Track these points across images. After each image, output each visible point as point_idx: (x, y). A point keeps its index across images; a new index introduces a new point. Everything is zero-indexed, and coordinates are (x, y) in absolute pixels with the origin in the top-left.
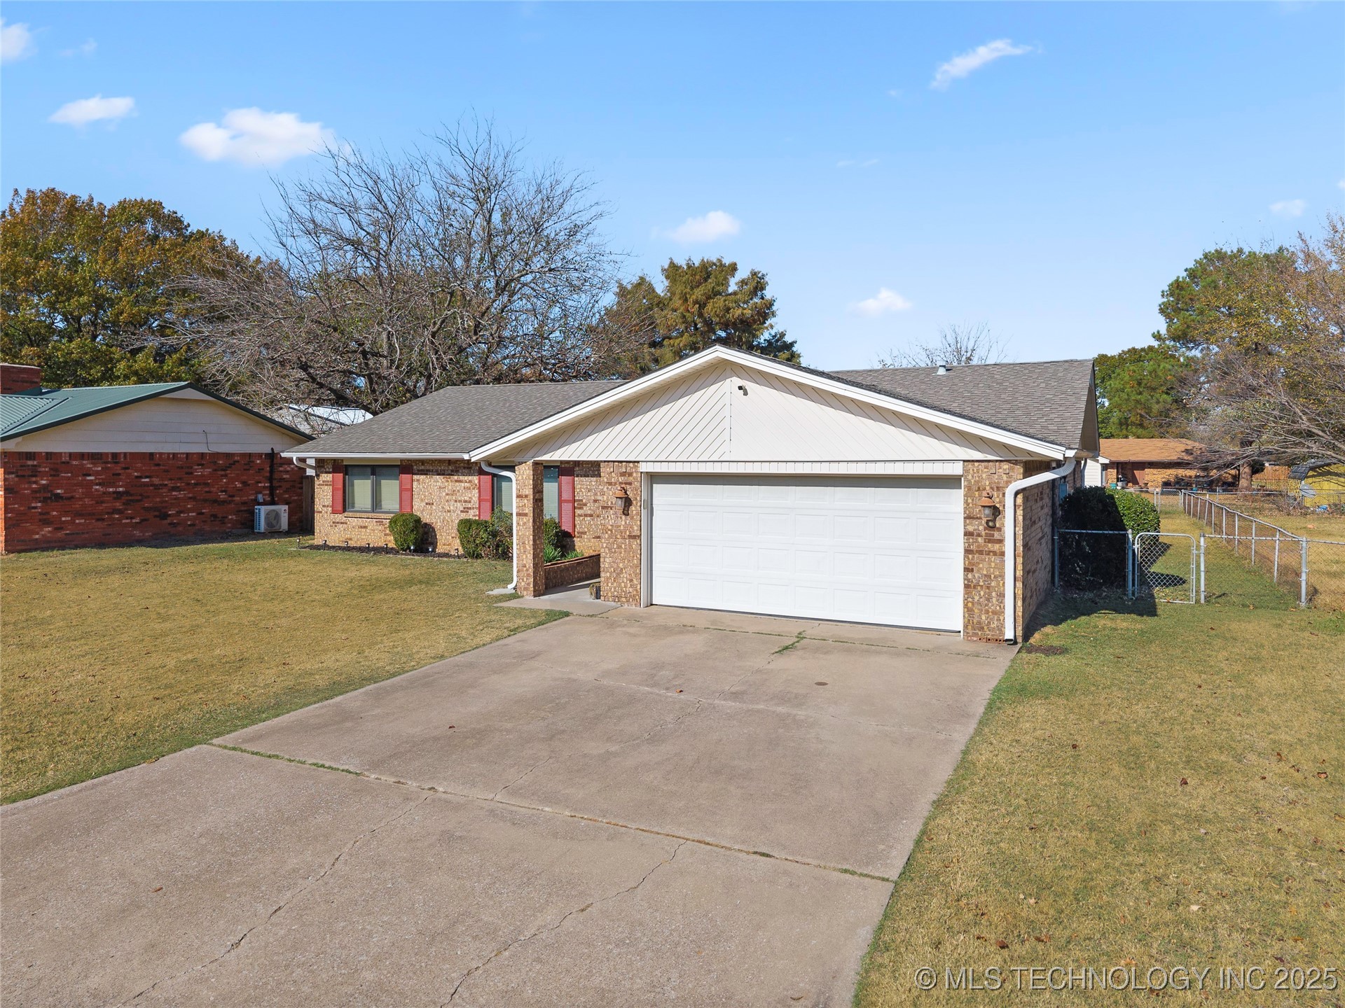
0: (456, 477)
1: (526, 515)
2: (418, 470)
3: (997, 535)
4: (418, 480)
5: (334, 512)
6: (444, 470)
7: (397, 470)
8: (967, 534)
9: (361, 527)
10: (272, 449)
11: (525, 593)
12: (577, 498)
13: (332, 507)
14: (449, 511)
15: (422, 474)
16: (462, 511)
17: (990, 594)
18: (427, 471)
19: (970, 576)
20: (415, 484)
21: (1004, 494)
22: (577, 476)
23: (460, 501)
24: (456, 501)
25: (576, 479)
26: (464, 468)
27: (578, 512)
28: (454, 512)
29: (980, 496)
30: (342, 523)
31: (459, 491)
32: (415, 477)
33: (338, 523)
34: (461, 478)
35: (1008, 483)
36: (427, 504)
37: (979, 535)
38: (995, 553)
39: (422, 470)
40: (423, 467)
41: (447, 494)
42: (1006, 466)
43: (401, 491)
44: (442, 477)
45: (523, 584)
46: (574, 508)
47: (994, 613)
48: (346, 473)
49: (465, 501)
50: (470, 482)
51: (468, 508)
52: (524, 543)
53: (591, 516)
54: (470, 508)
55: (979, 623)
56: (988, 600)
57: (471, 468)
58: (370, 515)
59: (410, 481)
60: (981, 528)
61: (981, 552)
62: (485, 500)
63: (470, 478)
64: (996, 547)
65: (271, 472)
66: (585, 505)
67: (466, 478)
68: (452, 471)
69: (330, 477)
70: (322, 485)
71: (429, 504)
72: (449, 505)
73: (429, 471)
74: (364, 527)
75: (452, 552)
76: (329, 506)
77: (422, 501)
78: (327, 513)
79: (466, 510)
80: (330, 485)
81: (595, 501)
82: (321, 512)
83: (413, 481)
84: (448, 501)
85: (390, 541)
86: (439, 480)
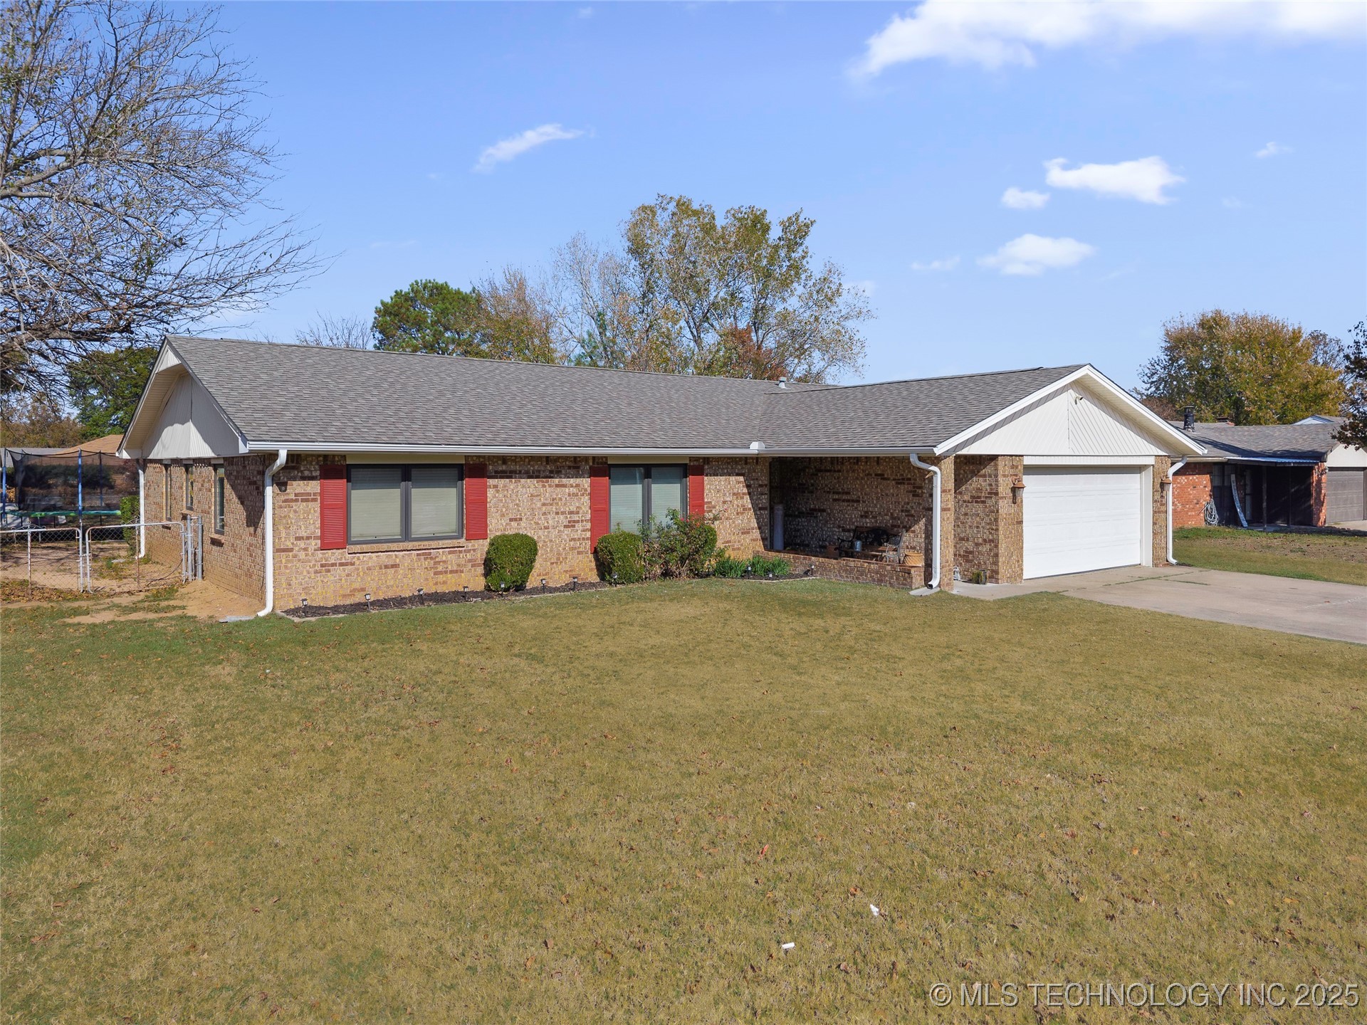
0: (556, 481)
2: (496, 472)
3: (1163, 502)
4: (495, 487)
5: (324, 547)
6: (539, 471)
7: (458, 472)
8: (1154, 501)
9: (386, 567)
12: (706, 500)
13: (322, 538)
14: (546, 528)
15: (502, 477)
16: (565, 527)
18: (511, 472)
19: (1155, 527)
20: (490, 493)
23: (563, 513)
24: (557, 513)
25: (705, 478)
26: (569, 467)
29: (1159, 478)
30: (341, 564)
31: (561, 499)
32: (491, 482)
33: (333, 565)
34: (565, 481)
36: (511, 520)
37: (1159, 501)
38: (1162, 513)
39: (503, 472)
40: (504, 467)
41: (544, 504)
43: (462, 502)
44: (535, 481)
47: (1164, 549)
48: (349, 479)
49: (571, 513)
50: (577, 486)
51: (574, 521)
54: (578, 521)
55: (1158, 556)
56: (1162, 540)
59: (480, 488)
60: (1160, 496)
61: (1159, 512)
62: (600, 510)
63: (578, 481)
66: (714, 507)
67: (572, 481)
68: (551, 472)
69: (314, 487)
70: (292, 500)
71: (516, 520)
72: (546, 519)
73: (515, 472)
74: (393, 566)
75: (551, 585)
76: (308, 538)
77: (503, 515)
78: (306, 549)
79: (571, 525)
80: (314, 500)
81: (724, 502)
82: (291, 550)
83: (485, 487)
84: (544, 514)
85: (445, 583)
86: (531, 485)
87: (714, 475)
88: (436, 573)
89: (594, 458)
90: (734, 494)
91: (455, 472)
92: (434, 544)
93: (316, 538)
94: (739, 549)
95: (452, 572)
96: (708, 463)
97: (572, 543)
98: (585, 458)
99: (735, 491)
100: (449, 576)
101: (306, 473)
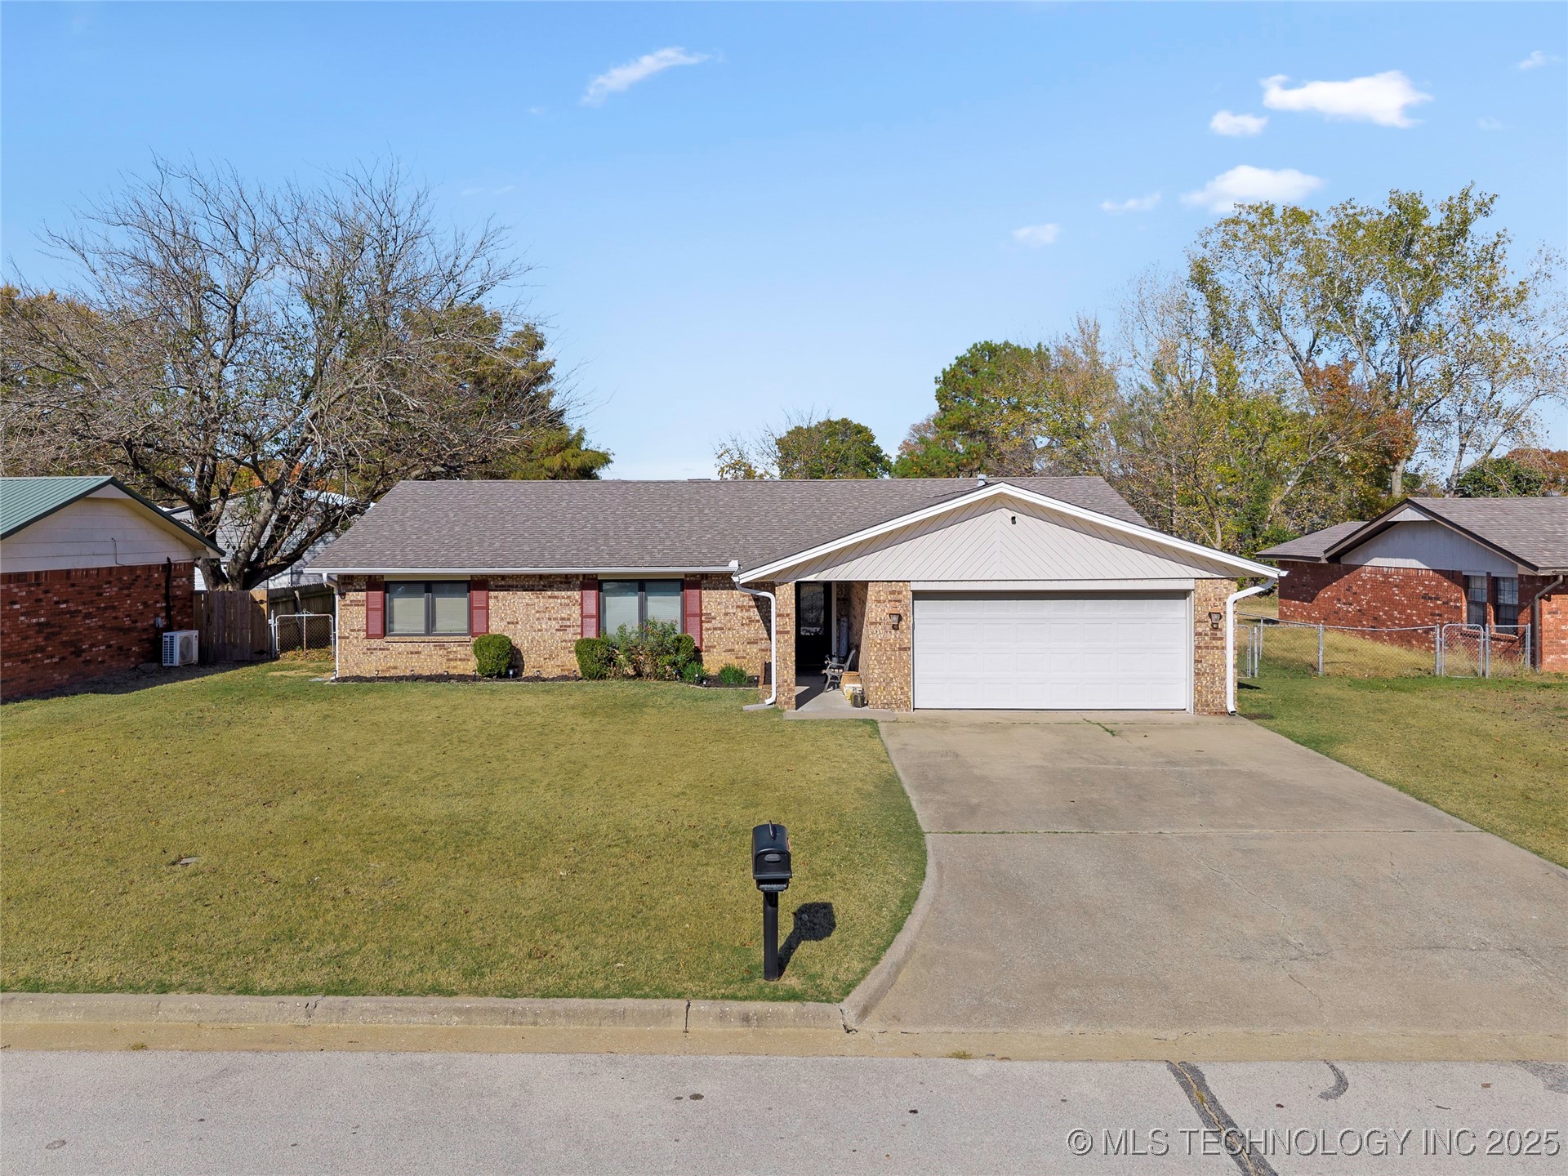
0: (549, 593)
1: (788, 632)
2: (496, 586)
3: (1219, 634)
4: (496, 597)
5: (368, 637)
6: (533, 586)
7: (466, 586)
8: (1198, 634)
9: (412, 653)
10: (168, 559)
11: (786, 707)
12: (704, 612)
13: (367, 630)
14: (539, 630)
15: (501, 590)
16: (557, 630)
17: (1214, 679)
18: (509, 586)
19: (1199, 666)
20: (492, 602)
21: (1225, 604)
22: (705, 589)
23: (554, 619)
24: (550, 619)
25: (703, 592)
26: (561, 583)
27: (705, 625)
28: (547, 630)
29: (1207, 605)
30: (380, 649)
31: (553, 608)
32: (492, 594)
33: (375, 649)
34: (556, 593)
35: (1227, 595)
36: (509, 623)
37: (1206, 635)
38: (1218, 648)
39: (502, 586)
40: (503, 583)
41: (538, 612)
42: (1226, 582)
43: (471, 608)
44: (530, 593)
45: (783, 698)
46: (701, 622)
47: (1217, 693)
48: (386, 591)
49: (563, 619)
50: (569, 597)
51: (565, 626)
52: (785, 659)
53: (721, 629)
54: (569, 626)
55: (1206, 701)
56: (1213, 683)
57: (570, 582)
58: (427, 639)
59: (484, 598)
60: (1208, 629)
61: (1207, 648)
62: (591, 617)
63: (569, 593)
64: (1219, 643)
65: (167, 588)
66: (714, 618)
67: (563, 593)
68: (544, 586)
69: (362, 596)
70: (348, 605)
71: (513, 623)
72: (540, 624)
73: (512, 586)
74: (416, 653)
75: (544, 676)
76: (359, 630)
77: (502, 619)
78: (357, 638)
79: (563, 629)
80: (362, 605)
81: (726, 614)
82: (348, 638)
83: (488, 598)
84: (538, 619)
85: (455, 667)
86: (527, 597)
87: (714, 589)
88: (448, 660)
89: (584, 575)
90: (738, 607)
91: (465, 586)
92: (445, 639)
93: (363, 631)
94: (744, 658)
95: (460, 660)
96: (707, 579)
97: (563, 644)
98: (577, 576)
99: (740, 604)
100: (459, 663)
101: (358, 587)
